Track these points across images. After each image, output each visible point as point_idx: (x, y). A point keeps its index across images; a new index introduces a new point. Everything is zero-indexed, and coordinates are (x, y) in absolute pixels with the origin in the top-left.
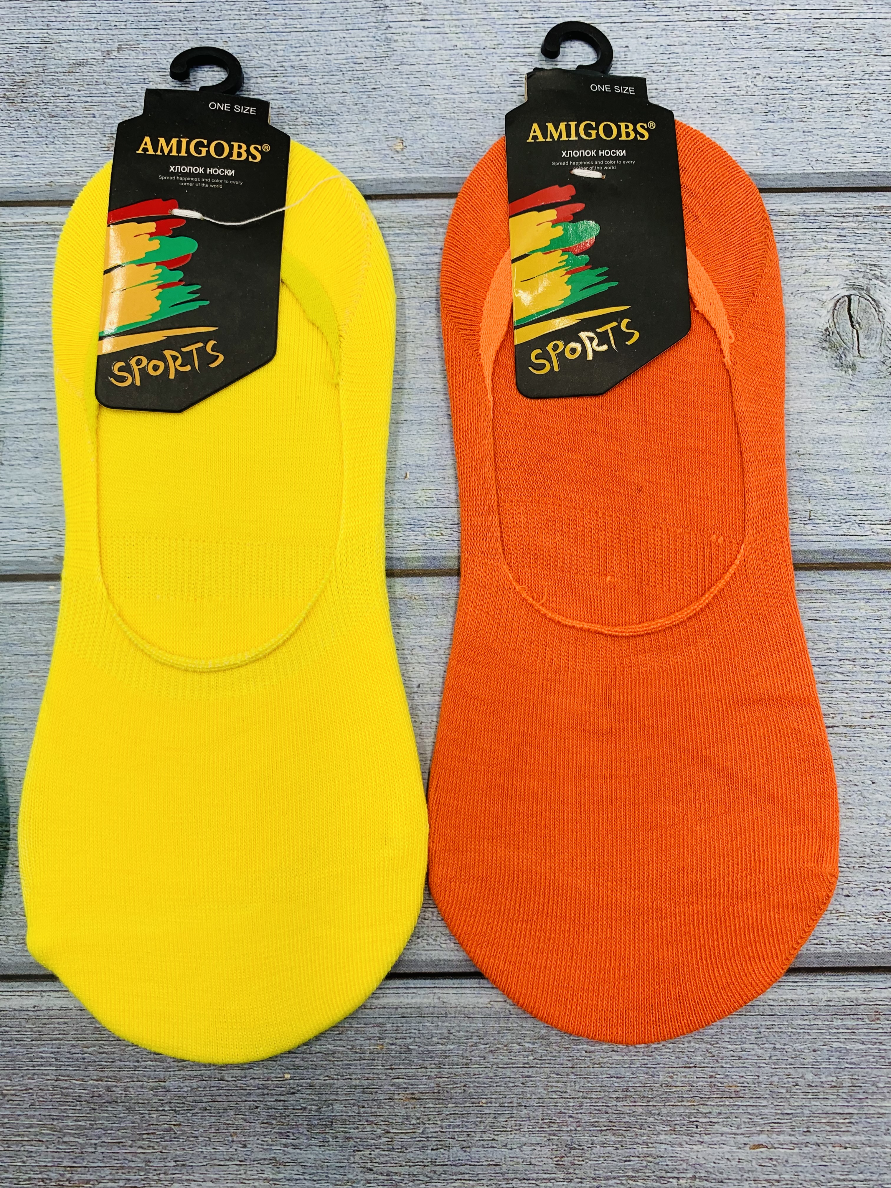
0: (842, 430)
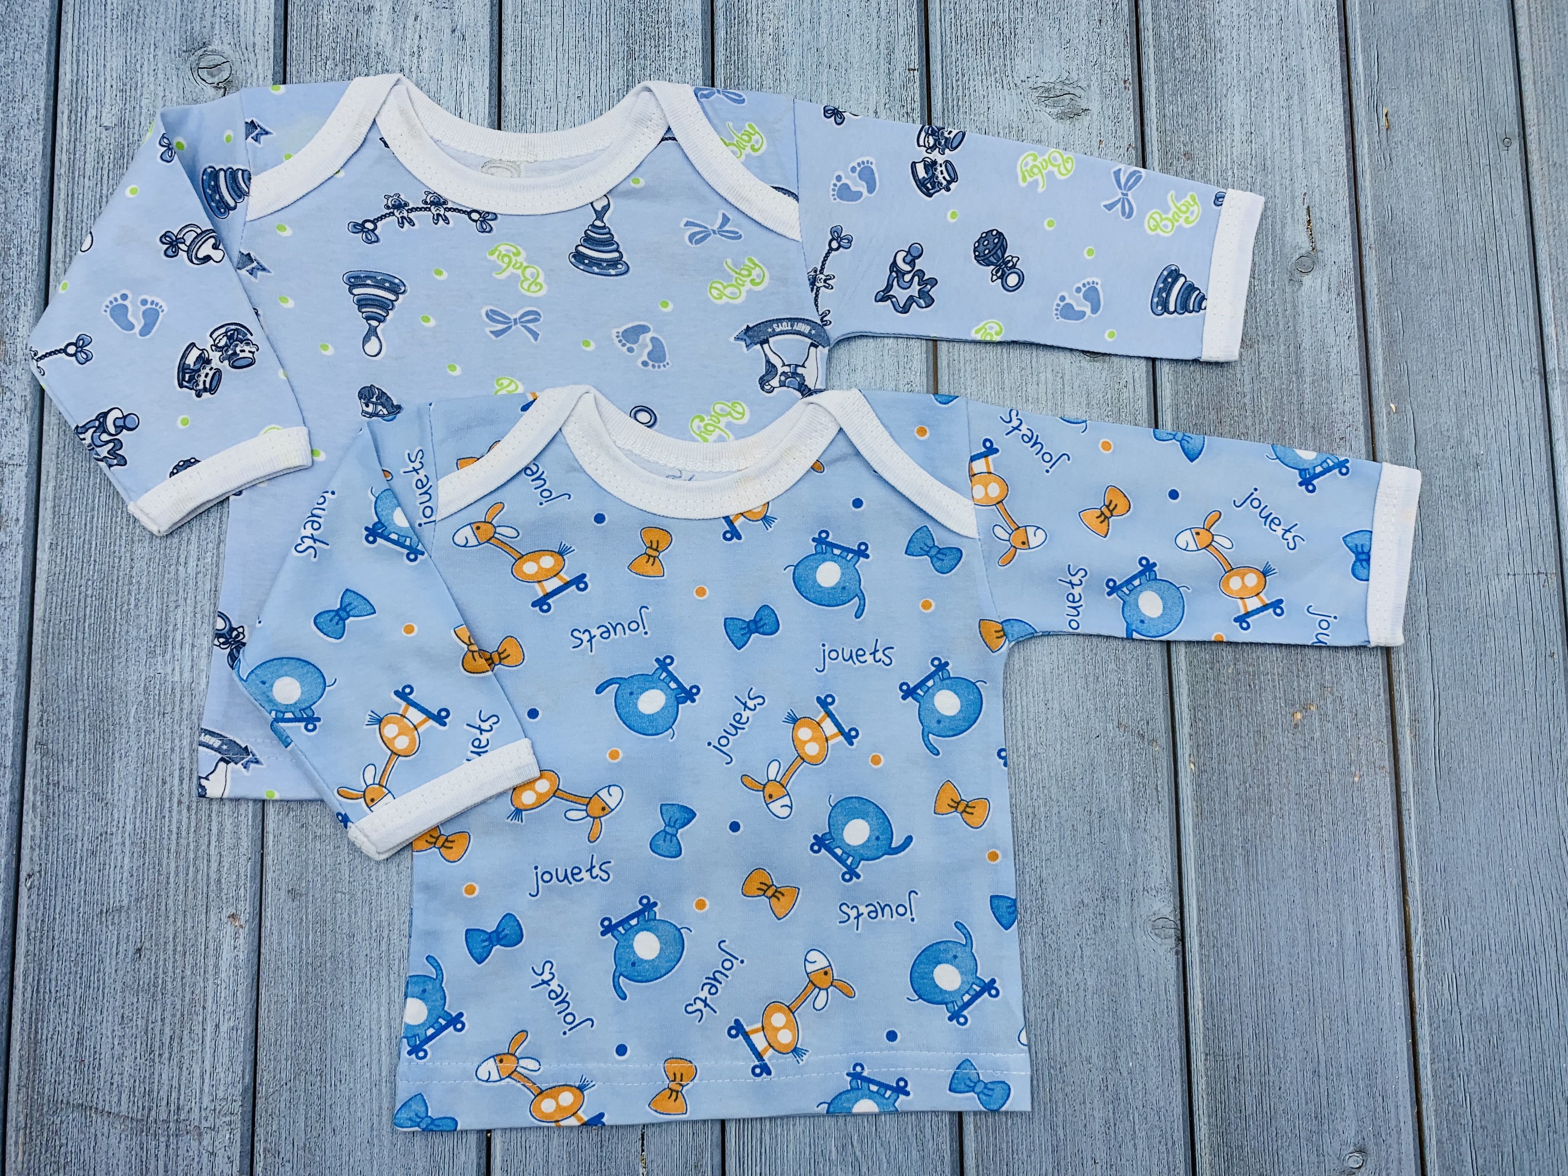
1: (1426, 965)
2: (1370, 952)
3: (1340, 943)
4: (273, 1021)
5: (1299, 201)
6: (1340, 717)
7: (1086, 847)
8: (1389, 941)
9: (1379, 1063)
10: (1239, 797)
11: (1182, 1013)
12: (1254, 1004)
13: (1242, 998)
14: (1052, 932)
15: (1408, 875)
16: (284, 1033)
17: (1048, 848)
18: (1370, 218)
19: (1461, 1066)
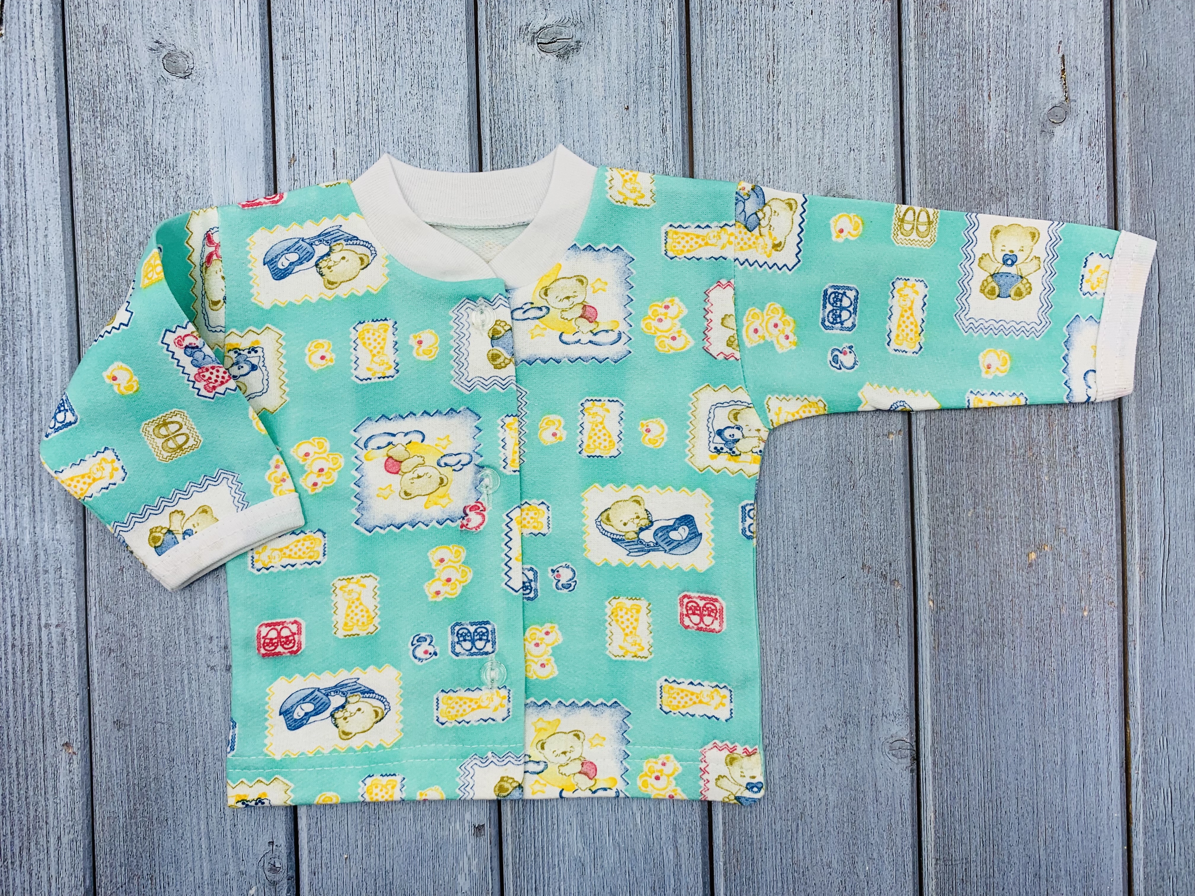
0: (613, 49)
1: (1143, 780)
2: (1092, 770)
3: (1064, 763)
4: (107, 834)
5: (1053, 50)
6: (1073, 557)
7: (830, 678)
8: (1109, 759)
9: (1095, 866)
10: (974, 631)
11: (916, 824)
12: (982, 815)
13: (971, 810)
14: (798, 754)
15: (1131, 699)
16: (117, 844)
17: (795, 680)
18: (1125, 65)
19: (1172, 869)
